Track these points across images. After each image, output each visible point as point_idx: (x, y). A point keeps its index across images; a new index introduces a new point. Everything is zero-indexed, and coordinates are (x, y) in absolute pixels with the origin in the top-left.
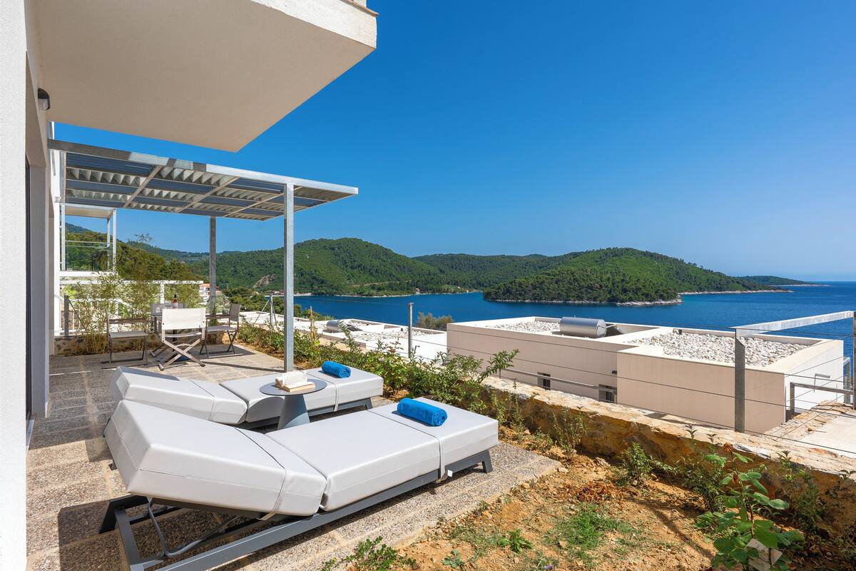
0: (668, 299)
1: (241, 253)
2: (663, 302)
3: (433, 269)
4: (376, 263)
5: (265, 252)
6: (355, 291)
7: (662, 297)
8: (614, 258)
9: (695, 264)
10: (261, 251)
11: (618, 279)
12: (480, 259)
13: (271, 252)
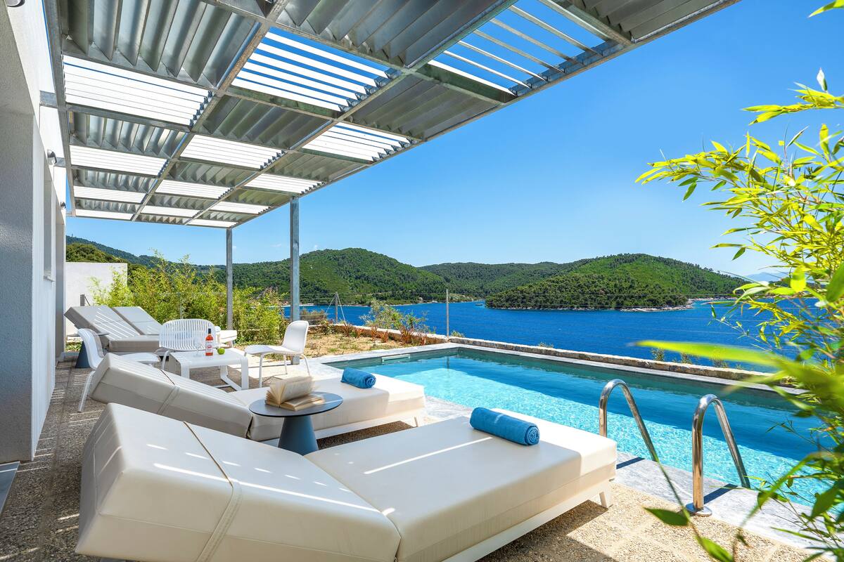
0: (676, 305)
1: (248, 265)
2: (671, 308)
3: (438, 278)
4: (380, 272)
5: (271, 263)
6: (357, 301)
7: (669, 303)
8: (625, 265)
9: (711, 270)
10: (267, 263)
11: (625, 285)
12: (487, 267)
13: (276, 263)
